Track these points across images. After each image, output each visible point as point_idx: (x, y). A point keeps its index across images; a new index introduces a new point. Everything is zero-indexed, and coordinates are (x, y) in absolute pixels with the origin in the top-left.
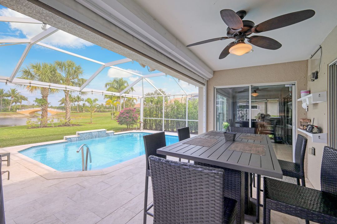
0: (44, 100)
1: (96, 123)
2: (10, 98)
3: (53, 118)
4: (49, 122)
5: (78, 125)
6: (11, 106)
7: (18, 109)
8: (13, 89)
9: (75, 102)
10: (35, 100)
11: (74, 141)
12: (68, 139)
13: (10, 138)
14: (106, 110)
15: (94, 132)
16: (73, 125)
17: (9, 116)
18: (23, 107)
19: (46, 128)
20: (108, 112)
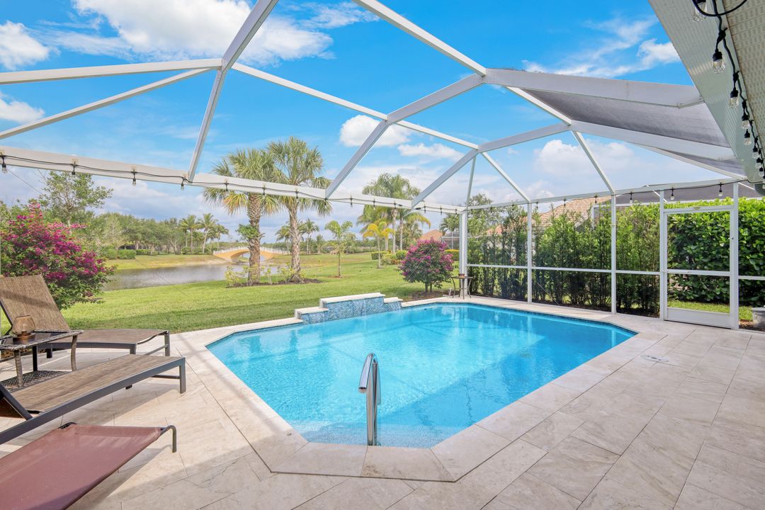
0: (253, 227)
1: (349, 277)
2: (202, 231)
3: (270, 266)
4: (262, 274)
5: (316, 281)
6: (206, 246)
7: (216, 249)
8: (207, 214)
9: (303, 233)
10: (238, 228)
11: (317, 322)
12: (303, 316)
13: (195, 309)
14: (358, 248)
15: (358, 300)
16: (306, 281)
17: (203, 263)
18: (223, 246)
19: (258, 286)
20: (364, 252)
